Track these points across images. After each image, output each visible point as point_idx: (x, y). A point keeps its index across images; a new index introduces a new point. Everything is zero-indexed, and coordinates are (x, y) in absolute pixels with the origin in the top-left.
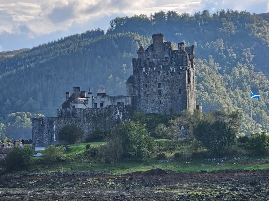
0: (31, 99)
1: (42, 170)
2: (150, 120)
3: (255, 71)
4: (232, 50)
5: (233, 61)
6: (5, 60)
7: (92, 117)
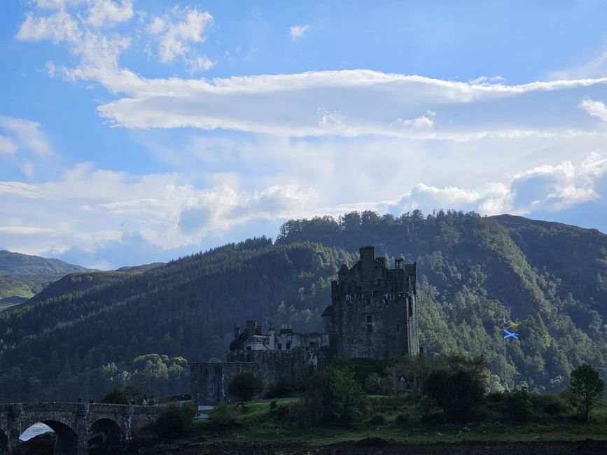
0: (168, 335)
1: (209, 438)
2: (356, 367)
3: (488, 298)
4: (455, 268)
5: (456, 283)
6: (130, 278)
7: (276, 363)
